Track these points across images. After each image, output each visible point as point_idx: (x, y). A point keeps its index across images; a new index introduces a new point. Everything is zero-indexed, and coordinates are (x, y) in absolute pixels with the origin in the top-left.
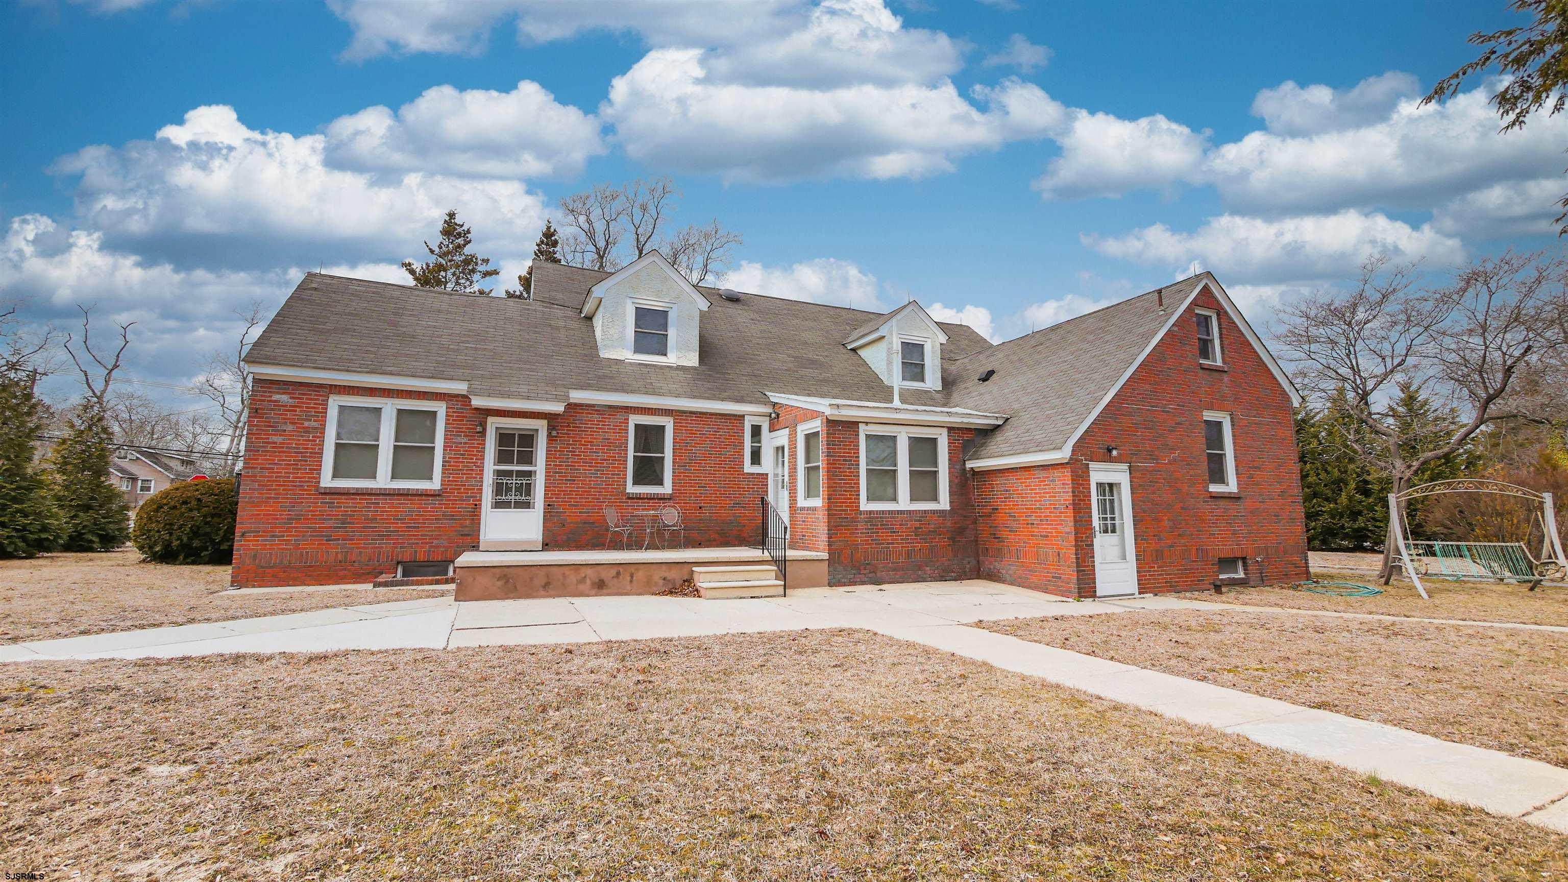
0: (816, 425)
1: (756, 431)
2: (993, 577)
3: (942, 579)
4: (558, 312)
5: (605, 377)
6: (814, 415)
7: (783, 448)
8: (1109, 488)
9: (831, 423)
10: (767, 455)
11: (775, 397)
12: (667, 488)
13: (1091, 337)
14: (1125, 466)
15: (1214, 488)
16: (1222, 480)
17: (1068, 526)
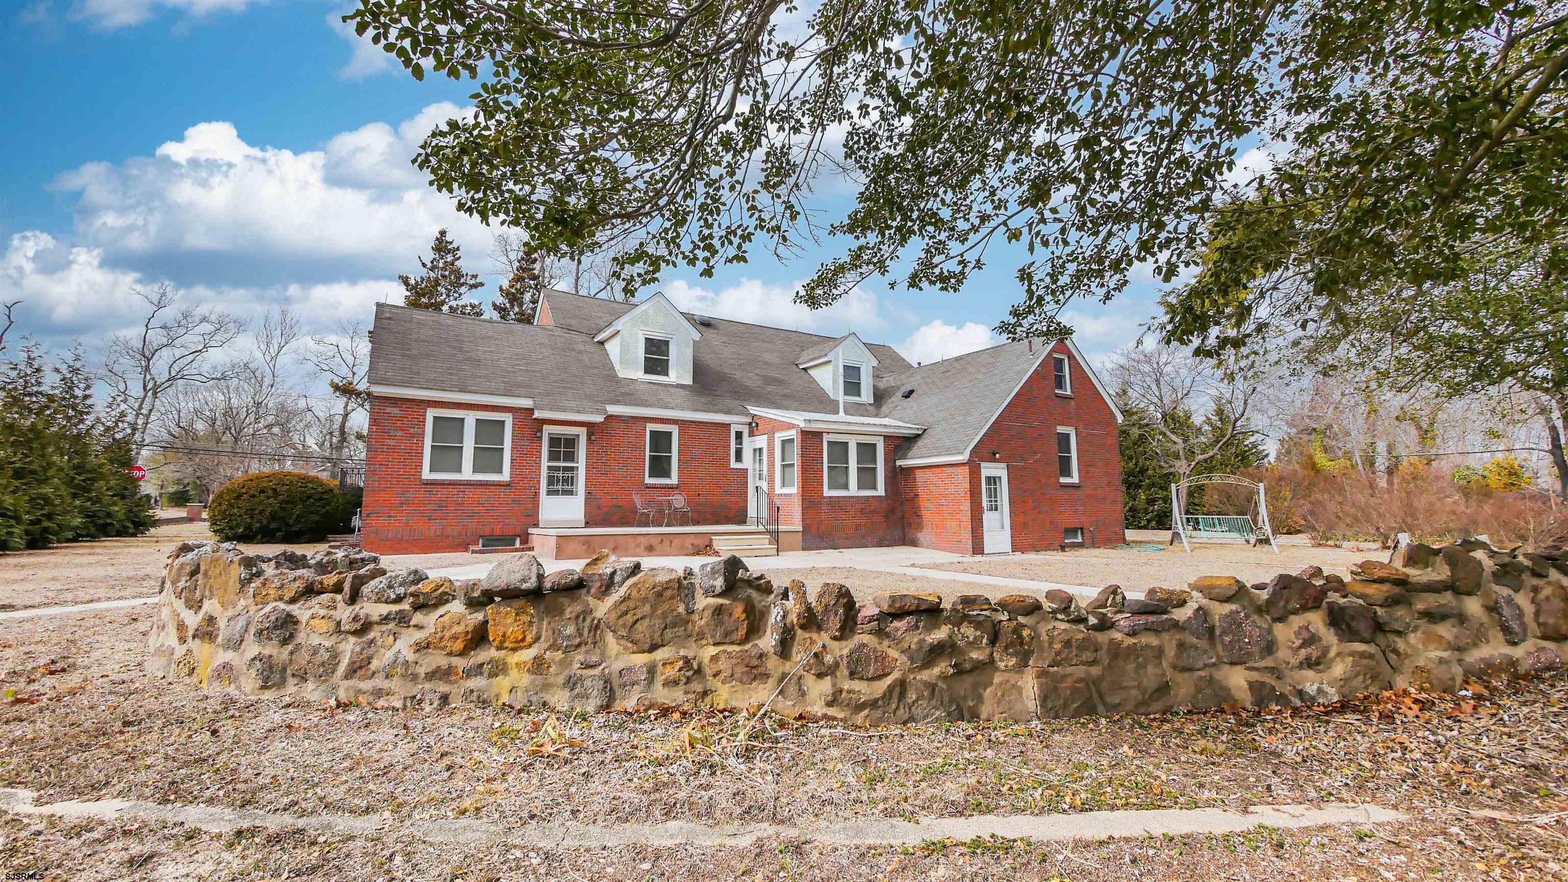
0: (792, 434)
1: (739, 435)
2: (914, 543)
3: (880, 545)
4: (575, 337)
5: (627, 394)
6: (791, 426)
7: (760, 450)
8: (992, 480)
9: (804, 433)
10: (747, 454)
11: (753, 410)
12: (674, 480)
13: (983, 370)
14: (1004, 465)
15: (1063, 480)
16: (1068, 474)
17: (966, 506)
